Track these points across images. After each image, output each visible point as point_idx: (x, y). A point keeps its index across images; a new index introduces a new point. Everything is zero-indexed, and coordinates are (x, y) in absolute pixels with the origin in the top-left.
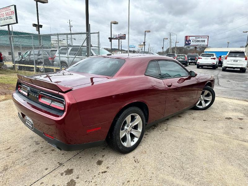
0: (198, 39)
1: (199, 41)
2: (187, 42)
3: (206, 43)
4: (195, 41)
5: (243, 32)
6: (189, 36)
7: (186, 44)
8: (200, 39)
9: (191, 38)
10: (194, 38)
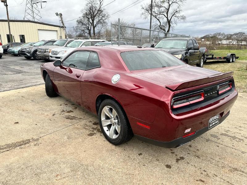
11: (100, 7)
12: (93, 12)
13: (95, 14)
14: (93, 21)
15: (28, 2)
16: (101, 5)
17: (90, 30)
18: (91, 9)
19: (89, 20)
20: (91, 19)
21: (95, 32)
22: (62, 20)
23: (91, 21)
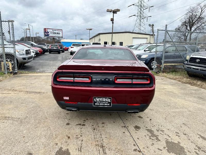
0: (55, 32)
1: (55, 33)
2: (46, 34)
3: (61, 35)
4: (52, 33)
5: (87, 29)
6: (47, 29)
7: (45, 35)
8: (56, 32)
9: (49, 30)
10: (51, 30)
11: (201, 15)
12: (192, 20)
13: (194, 22)
14: (191, 28)
15: (138, 18)
16: (202, 12)
17: (187, 37)
18: (191, 17)
19: (187, 28)
20: (189, 27)
21: (191, 38)
22: (153, 29)
23: (189, 28)
